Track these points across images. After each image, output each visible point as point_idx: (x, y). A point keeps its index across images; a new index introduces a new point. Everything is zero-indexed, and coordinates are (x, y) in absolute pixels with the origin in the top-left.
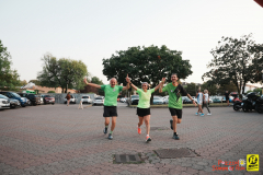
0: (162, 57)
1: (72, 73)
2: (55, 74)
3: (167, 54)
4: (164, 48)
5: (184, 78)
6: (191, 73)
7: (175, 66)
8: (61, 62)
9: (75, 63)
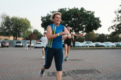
0: (81, 15)
1: (20, 26)
2: (8, 27)
3: (85, 14)
4: (82, 9)
5: (96, 29)
6: (101, 26)
7: (90, 22)
8: (13, 19)
9: (22, 20)
